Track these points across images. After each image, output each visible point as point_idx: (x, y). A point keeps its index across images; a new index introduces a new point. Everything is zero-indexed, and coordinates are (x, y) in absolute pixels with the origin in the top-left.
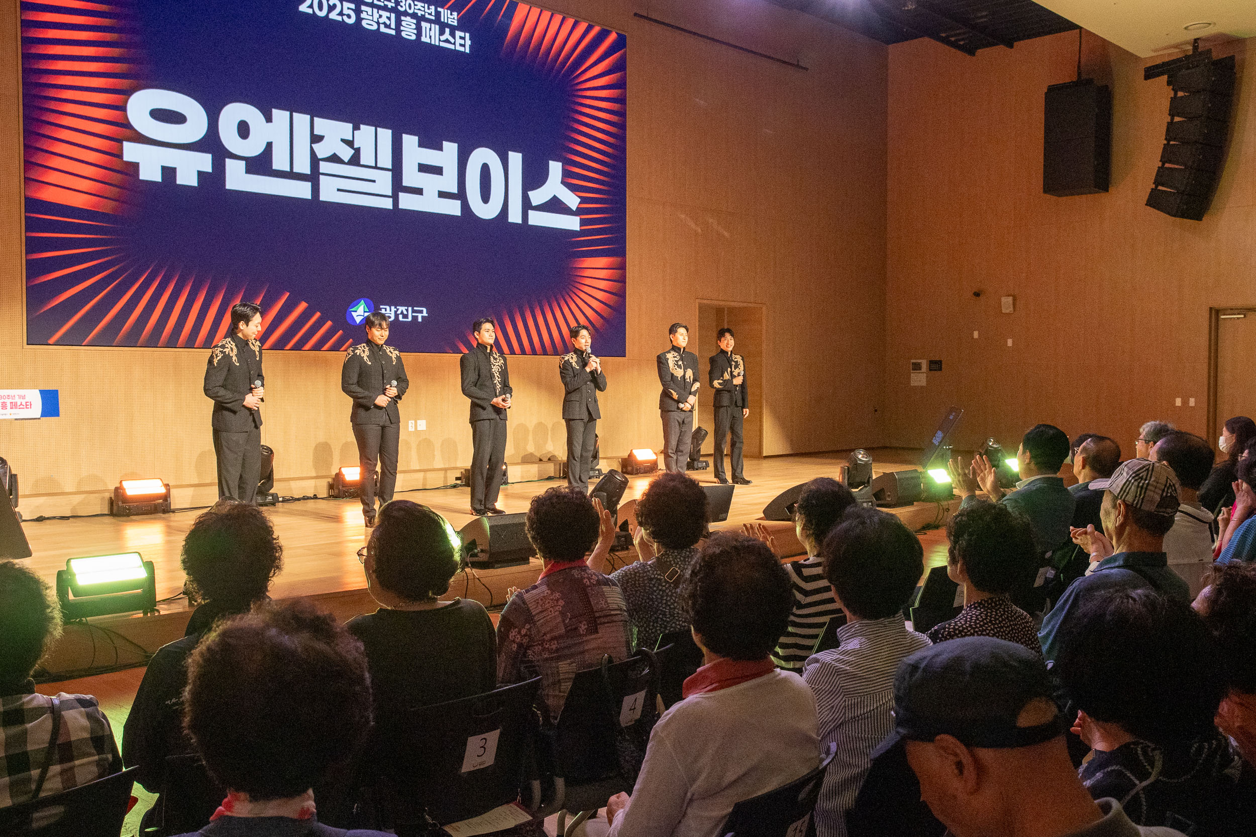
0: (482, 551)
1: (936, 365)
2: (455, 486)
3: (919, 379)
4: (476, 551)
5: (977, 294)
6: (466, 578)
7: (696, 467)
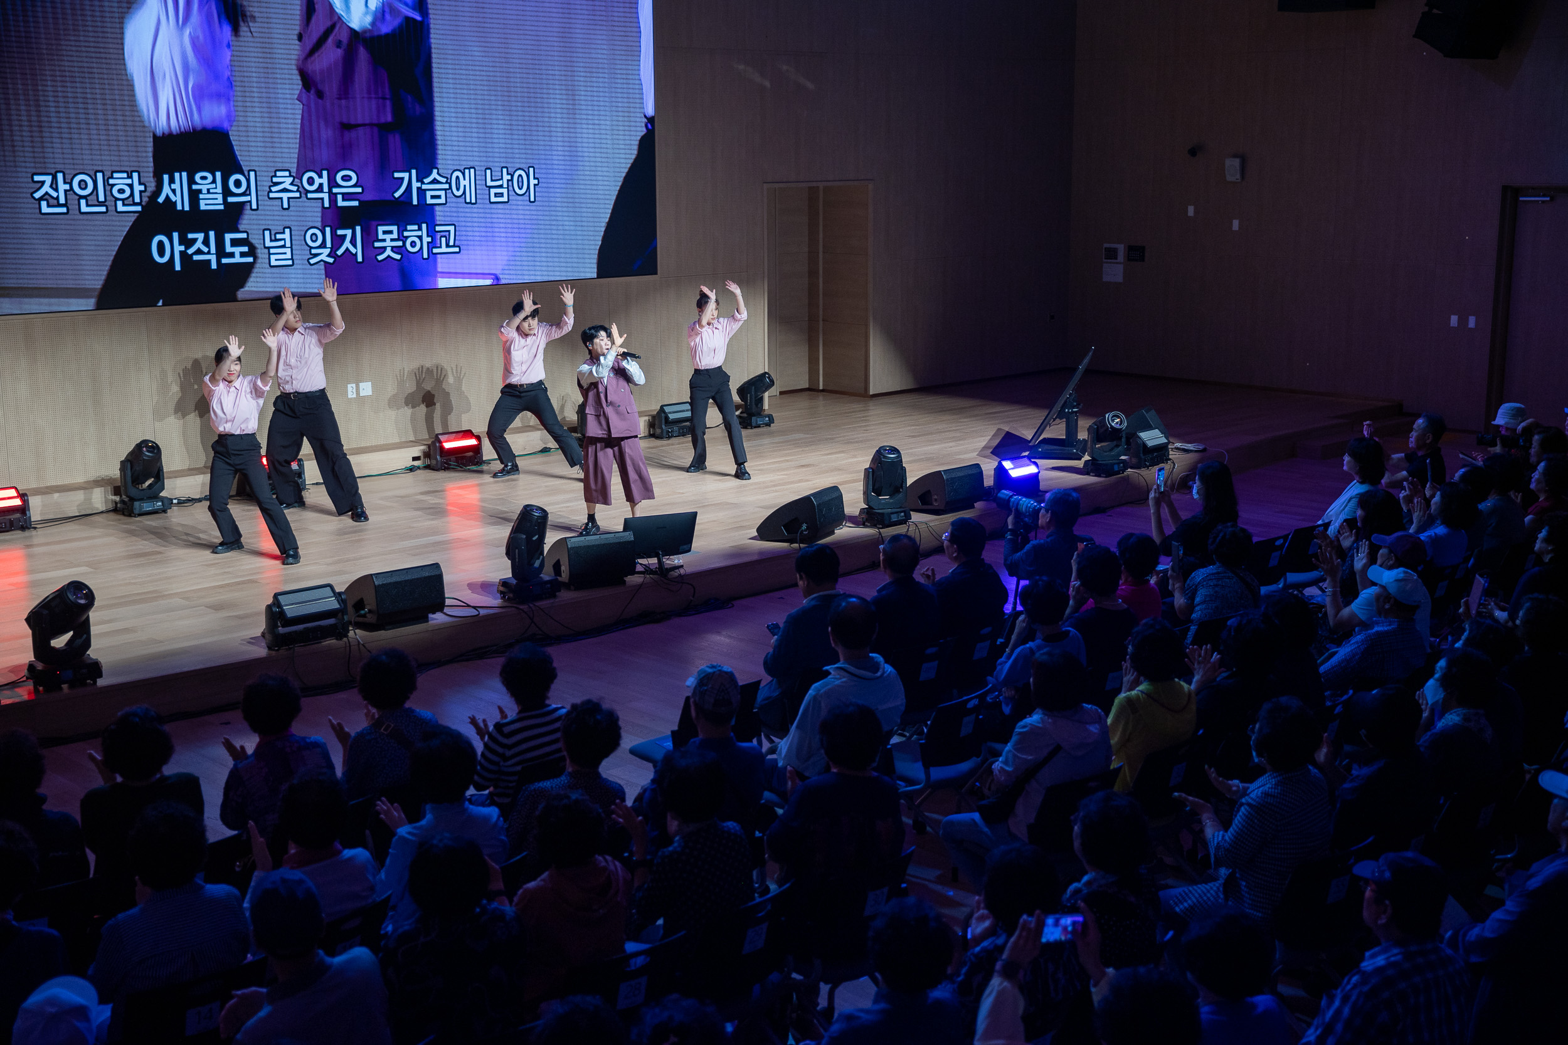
0: (370, 611)
1: (1136, 253)
2: (412, 469)
3: (1114, 273)
4: (362, 612)
5: (1193, 152)
6: (348, 645)
7: (754, 424)
